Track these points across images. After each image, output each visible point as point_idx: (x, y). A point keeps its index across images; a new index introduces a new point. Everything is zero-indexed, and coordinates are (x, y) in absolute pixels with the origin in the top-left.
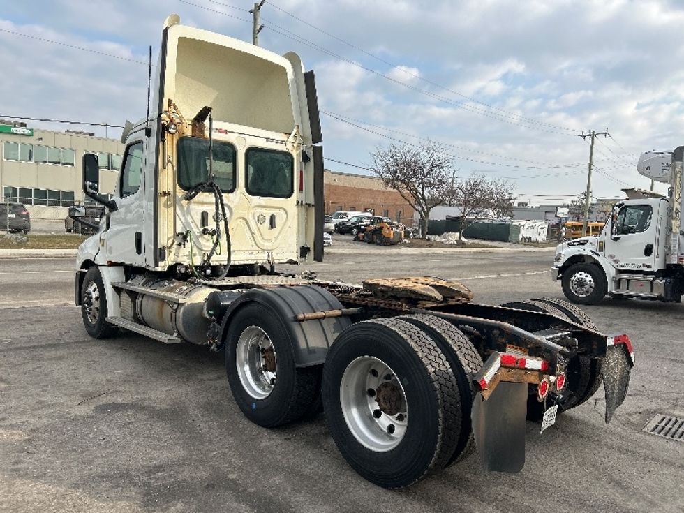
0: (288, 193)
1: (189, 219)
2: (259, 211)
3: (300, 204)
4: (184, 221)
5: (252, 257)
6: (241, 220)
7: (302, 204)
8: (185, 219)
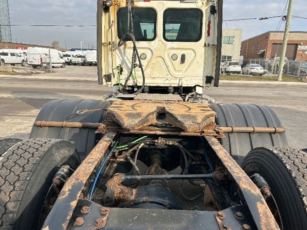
0: (197, 38)
1: (125, 58)
2: (173, 52)
3: (207, 45)
4: (122, 59)
5: (167, 82)
6: (159, 58)
7: (209, 46)
8: (123, 58)
